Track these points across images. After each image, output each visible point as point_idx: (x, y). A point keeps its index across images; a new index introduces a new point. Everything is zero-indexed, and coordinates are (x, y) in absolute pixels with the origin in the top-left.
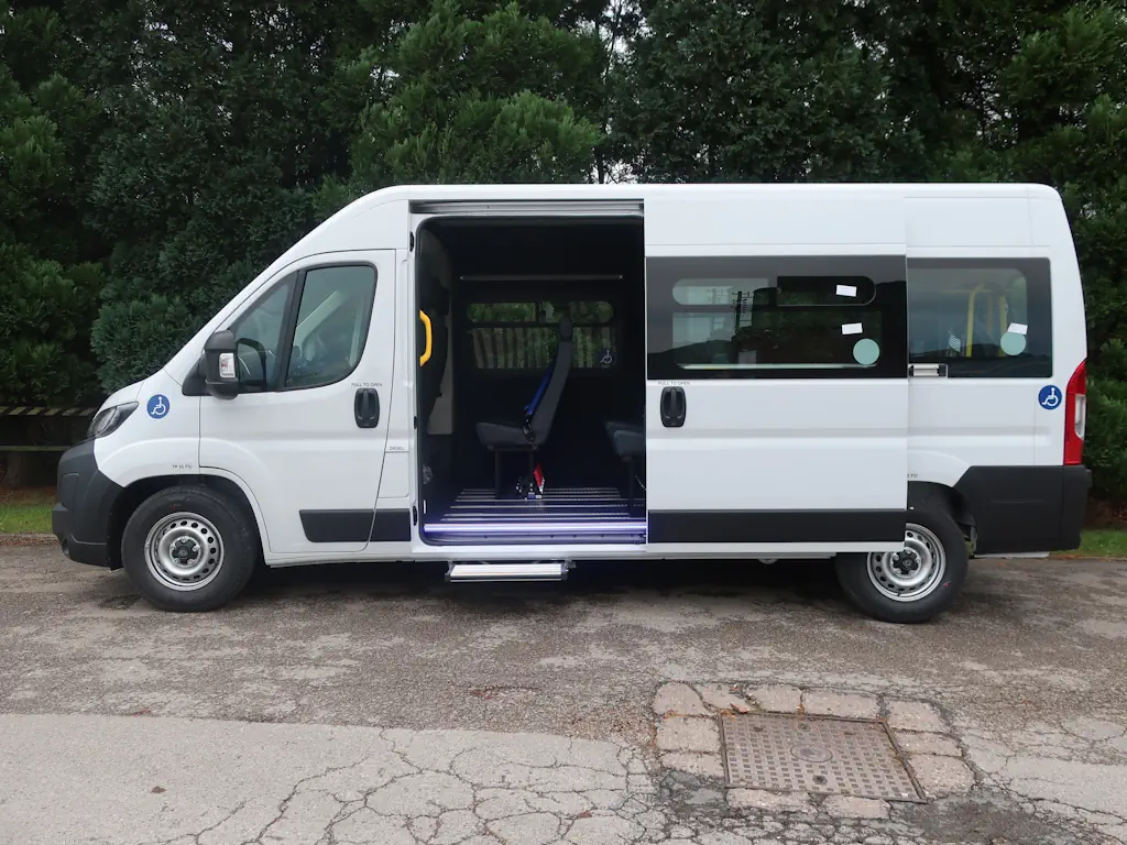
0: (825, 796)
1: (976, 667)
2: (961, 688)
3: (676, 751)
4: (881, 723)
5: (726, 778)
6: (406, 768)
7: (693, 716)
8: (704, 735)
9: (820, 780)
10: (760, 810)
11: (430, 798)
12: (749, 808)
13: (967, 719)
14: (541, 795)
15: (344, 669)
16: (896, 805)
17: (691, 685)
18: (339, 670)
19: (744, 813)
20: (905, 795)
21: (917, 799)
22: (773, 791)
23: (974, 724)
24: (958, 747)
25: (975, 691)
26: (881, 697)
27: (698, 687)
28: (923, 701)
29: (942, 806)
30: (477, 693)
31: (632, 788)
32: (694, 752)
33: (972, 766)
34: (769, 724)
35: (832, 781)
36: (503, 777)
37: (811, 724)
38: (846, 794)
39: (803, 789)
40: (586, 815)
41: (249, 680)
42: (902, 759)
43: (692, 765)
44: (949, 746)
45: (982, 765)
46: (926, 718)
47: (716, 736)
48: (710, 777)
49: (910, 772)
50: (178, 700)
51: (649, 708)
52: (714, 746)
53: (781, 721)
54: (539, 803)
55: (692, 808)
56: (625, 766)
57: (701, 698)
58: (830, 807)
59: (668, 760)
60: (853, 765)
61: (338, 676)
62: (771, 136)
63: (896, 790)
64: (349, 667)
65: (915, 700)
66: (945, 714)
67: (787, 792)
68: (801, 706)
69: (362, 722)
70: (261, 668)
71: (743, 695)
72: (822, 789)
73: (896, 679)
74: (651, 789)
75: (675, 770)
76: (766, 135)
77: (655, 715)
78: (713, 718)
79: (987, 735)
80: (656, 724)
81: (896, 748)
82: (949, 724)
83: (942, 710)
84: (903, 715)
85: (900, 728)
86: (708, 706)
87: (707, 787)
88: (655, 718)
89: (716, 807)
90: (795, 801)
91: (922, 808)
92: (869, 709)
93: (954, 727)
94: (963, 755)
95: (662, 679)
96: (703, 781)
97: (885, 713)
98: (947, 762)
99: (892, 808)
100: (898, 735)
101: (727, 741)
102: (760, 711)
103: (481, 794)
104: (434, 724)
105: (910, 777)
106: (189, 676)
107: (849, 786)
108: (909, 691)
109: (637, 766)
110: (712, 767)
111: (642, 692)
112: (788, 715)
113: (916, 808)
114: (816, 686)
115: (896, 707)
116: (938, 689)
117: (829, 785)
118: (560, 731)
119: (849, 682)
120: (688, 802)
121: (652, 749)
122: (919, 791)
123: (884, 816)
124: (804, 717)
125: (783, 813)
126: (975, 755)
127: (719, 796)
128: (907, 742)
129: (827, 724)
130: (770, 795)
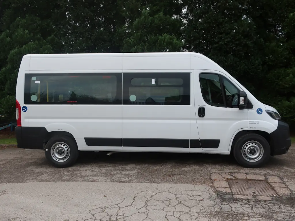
0: (256, 196)
1: (287, 168)
2: (284, 173)
3: (219, 187)
4: (266, 181)
5: (232, 193)
6: (159, 191)
7: (221, 180)
8: (225, 184)
9: (254, 193)
10: (242, 199)
11: (166, 197)
12: (239, 198)
13: (287, 180)
14: (191, 196)
15: (137, 172)
16: (273, 198)
17: (219, 174)
18: (136, 172)
19: (238, 199)
20: (275, 196)
21: (278, 196)
22: (244, 195)
23: (289, 181)
24: (286, 185)
25: (287, 174)
26: (265, 175)
27: (221, 174)
28: (275, 176)
29: (284, 198)
30: (169, 176)
31: (211, 195)
32: (223, 187)
33: (290, 189)
34: (239, 181)
35: (257, 193)
36: (181, 193)
37: (249, 181)
38: (261, 195)
39: (250, 195)
40: (202, 200)
41: (115, 174)
42: (273, 188)
43: (224, 190)
44: (283, 185)
45: (292, 189)
46: (277, 179)
47: (227, 184)
48: (228, 192)
49: (275, 191)
50: (101, 178)
51: (210, 178)
52: (228, 186)
53: (242, 181)
54: (191, 198)
55: (226, 199)
56: (208, 191)
57: (222, 176)
58: (258, 198)
59: (217, 189)
60: (261, 190)
61: (135, 173)
62: (226, 42)
63: (273, 195)
64: (137, 171)
65: (273, 176)
66: (281, 179)
67: (247, 195)
68: (246, 177)
69: (145, 182)
70: (117, 172)
71: (232, 175)
72: (255, 195)
73: (268, 171)
74: (215, 195)
75: (220, 191)
76: (225, 42)
77: (212, 180)
78: (226, 180)
79: (292, 183)
80: (213, 182)
81: (271, 186)
82: (282, 181)
83: (281, 178)
84: (271, 179)
85: (271, 181)
86: (224, 178)
87: (228, 194)
88: (212, 181)
89: (231, 198)
90: (250, 197)
91: (280, 198)
92: (263, 178)
93: (284, 181)
94: (287, 187)
95: (212, 172)
96: (226, 193)
97: (266, 179)
98: (283, 189)
99: (272, 198)
100: (271, 183)
101: (230, 185)
102: (236, 179)
103: (177, 196)
104: (162, 182)
105: (275, 192)
106: (101, 173)
107: (261, 194)
108: (272, 174)
109: (211, 190)
110: (228, 190)
111: (208, 175)
112: (243, 179)
113: (278, 198)
114: (249, 173)
115: (269, 177)
116: (279, 173)
117: (256, 194)
118: (191, 183)
119: (257, 172)
120: (224, 197)
121: (213, 187)
122: (278, 195)
123: (271, 200)
124: (247, 180)
125: (247, 199)
126: (290, 187)
127: (231, 196)
128: (273, 185)
129: (253, 181)
130: (243, 196)
